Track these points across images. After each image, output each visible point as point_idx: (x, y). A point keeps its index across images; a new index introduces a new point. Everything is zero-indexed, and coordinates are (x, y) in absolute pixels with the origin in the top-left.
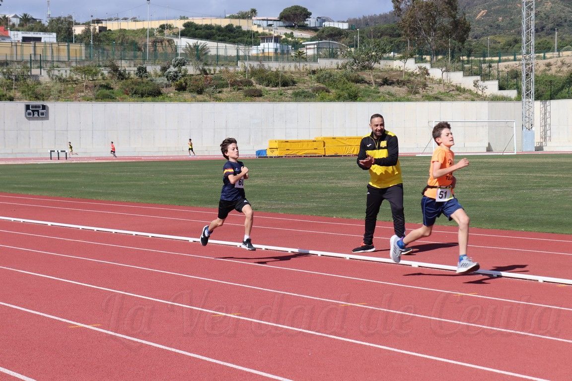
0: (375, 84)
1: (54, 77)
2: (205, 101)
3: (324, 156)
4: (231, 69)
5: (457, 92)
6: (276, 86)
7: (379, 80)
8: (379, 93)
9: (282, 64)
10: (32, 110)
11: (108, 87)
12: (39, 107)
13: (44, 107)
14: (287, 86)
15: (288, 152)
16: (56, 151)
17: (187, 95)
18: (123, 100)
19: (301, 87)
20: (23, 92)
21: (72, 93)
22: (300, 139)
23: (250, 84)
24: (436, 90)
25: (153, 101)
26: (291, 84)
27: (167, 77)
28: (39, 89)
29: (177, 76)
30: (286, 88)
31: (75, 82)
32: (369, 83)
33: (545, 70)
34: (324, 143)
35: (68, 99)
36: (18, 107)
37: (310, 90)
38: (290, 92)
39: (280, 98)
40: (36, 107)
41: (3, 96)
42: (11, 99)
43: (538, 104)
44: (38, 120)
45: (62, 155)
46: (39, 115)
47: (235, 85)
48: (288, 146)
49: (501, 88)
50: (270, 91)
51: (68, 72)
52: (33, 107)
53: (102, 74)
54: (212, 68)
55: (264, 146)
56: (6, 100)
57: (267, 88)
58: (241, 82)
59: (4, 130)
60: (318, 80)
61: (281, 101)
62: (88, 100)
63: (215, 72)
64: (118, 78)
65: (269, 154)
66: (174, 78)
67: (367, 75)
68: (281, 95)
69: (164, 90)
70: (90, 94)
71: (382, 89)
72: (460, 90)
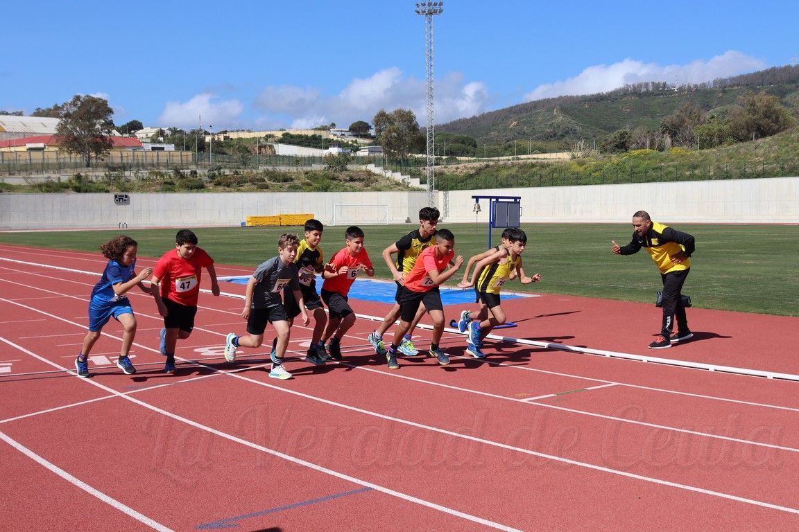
0: (344, 180)
1: (138, 177)
2: (231, 192)
3: (280, 226)
4: (255, 171)
5: (396, 186)
6: (279, 182)
7: (348, 178)
8: (344, 186)
10: (119, 198)
11: (172, 184)
12: (123, 196)
13: (126, 196)
15: (257, 224)
16: (122, 224)
17: (221, 188)
18: (179, 191)
19: (296, 182)
20: (116, 187)
21: (147, 187)
22: (267, 215)
23: (264, 181)
24: (383, 183)
25: (197, 192)
26: (290, 180)
27: (210, 177)
28: (127, 185)
29: (215, 176)
30: (286, 183)
31: (151, 180)
32: (340, 180)
33: (454, 171)
34: (280, 219)
35: (143, 191)
36: (111, 196)
37: (300, 184)
38: (287, 186)
39: (280, 190)
40: (121, 196)
41: (103, 190)
42: (107, 191)
43: (441, 193)
44: (122, 204)
45: (125, 226)
46: (123, 201)
47: (254, 181)
49: (421, 183)
50: (274, 185)
51: (148, 174)
52: (119, 196)
53: (169, 175)
54: (241, 171)
55: (245, 220)
56: (104, 192)
57: (275, 183)
58: (258, 179)
59: (101, 211)
60: (308, 178)
62: (157, 192)
64: (180, 178)
65: (247, 225)
66: (213, 177)
68: (281, 187)
69: (205, 184)
70: (158, 187)
71: (347, 184)
72: (397, 184)
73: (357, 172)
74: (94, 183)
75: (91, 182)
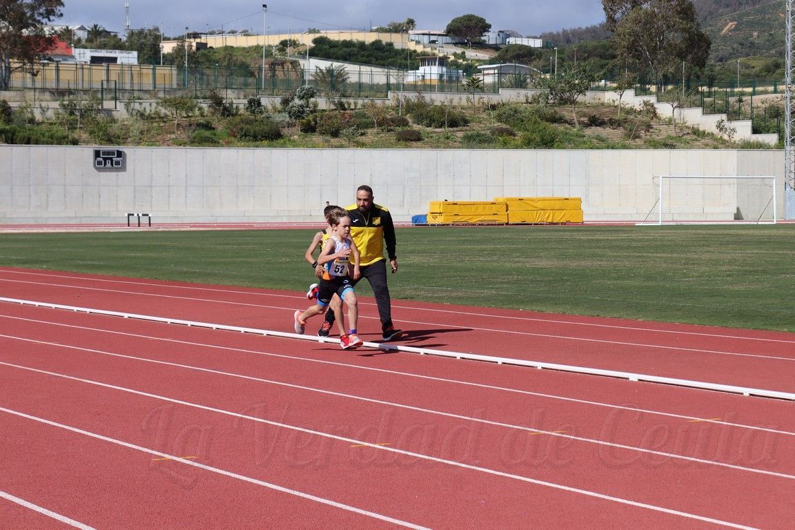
0: (579, 124)
1: (134, 113)
2: (341, 146)
3: (507, 224)
4: (379, 102)
5: (694, 137)
6: (440, 127)
7: (585, 120)
8: (584, 136)
9: (449, 96)
10: (104, 158)
11: (208, 126)
12: (113, 153)
13: (120, 154)
14: (457, 126)
15: (457, 219)
16: (136, 215)
17: (316, 138)
18: (229, 144)
19: (475, 127)
20: (91, 133)
21: (158, 134)
22: (473, 200)
23: (405, 123)
24: (665, 132)
25: (269, 146)
26: (462, 123)
27: (289, 113)
28: (115, 129)
29: (303, 112)
30: (455, 129)
31: (163, 119)
32: (571, 123)
34: (507, 206)
35: (152, 144)
36: (85, 153)
37: (488, 132)
38: (460, 134)
39: (446, 143)
40: (109, 153)
41: (64, 138)
42: (75, 142)
44: (110, 171)
45: (144, 220)
46: (112, 164)
47: (384, 124)
48: (456, 209)
49: (756, 131)
50: (432, 133)
51: (154, 105)
52: (104, 153)
53: (200, 109)
54: (351, 101)
55: (424, 210)
56: (67, 144)
57: (429, 129)
58: (392, 120)
59: (65, 185)
60: (499, 118)
61: (447, 147)
62: (180, 145)
63: (356, 106)
64: (223, 114)
65: (430, 220)
66: (299, 114)
67: (567, 112)
68: (448, 138)
69: (285, 131)
70: (183, 135)
71: (589, 132)
72: (697, 133)
73: (596, 107)
74: (39, 124)
75: (32, 121)
